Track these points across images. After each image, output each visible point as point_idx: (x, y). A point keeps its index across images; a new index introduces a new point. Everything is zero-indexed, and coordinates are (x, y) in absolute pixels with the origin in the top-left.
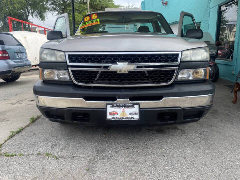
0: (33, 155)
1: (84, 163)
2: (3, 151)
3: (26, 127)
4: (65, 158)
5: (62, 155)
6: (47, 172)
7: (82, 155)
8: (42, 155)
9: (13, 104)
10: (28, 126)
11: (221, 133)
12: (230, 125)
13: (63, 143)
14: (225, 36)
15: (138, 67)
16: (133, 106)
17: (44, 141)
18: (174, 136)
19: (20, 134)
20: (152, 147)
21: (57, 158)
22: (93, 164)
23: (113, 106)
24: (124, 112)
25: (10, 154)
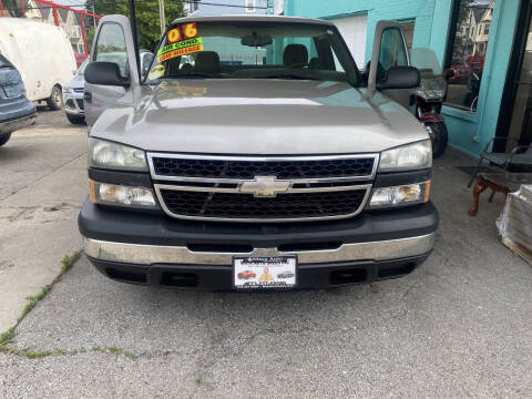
0: (83, 351)
1: (189, 366)
2: (19, 344)
3: (55, 282)
4: (150, 357)
5: (142, 350)
6: (120, 390)
7: (182, 348)
8: (102, 351)
9: (11, 219)
10: (58, 279)
11: (443, 289)
12: (461, 271)
13: (140, 321)
14: (464, 34)
15: (296, 186)
16: (284, 260)
17: (100, 318)
18: (357, 298)
19: (47, 301)
20: (316, 324)
21: (134, 357)
22: (206, 367)
23: (245, 261)
24: (266, 272)
25: (36, 351)
